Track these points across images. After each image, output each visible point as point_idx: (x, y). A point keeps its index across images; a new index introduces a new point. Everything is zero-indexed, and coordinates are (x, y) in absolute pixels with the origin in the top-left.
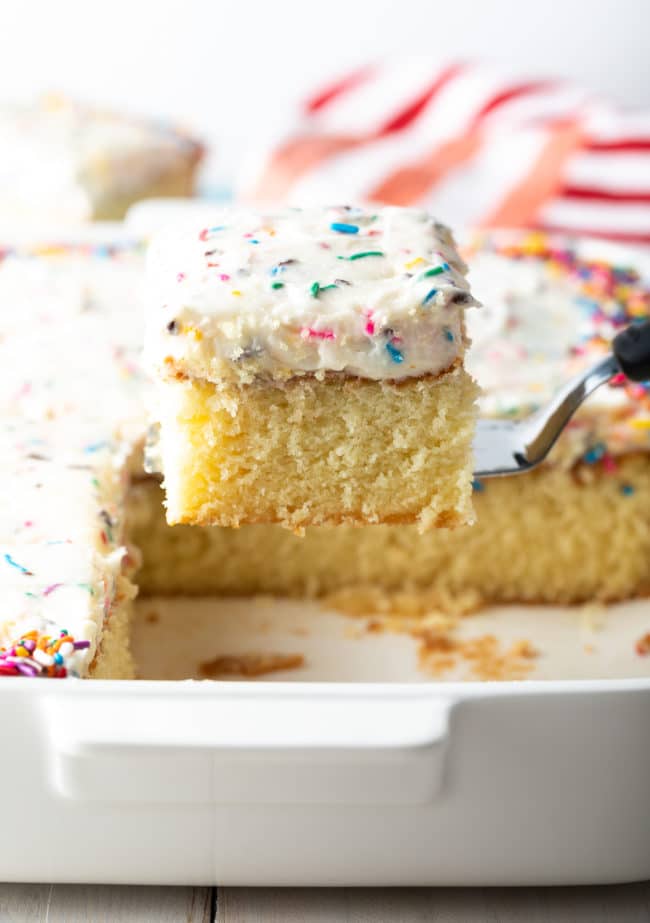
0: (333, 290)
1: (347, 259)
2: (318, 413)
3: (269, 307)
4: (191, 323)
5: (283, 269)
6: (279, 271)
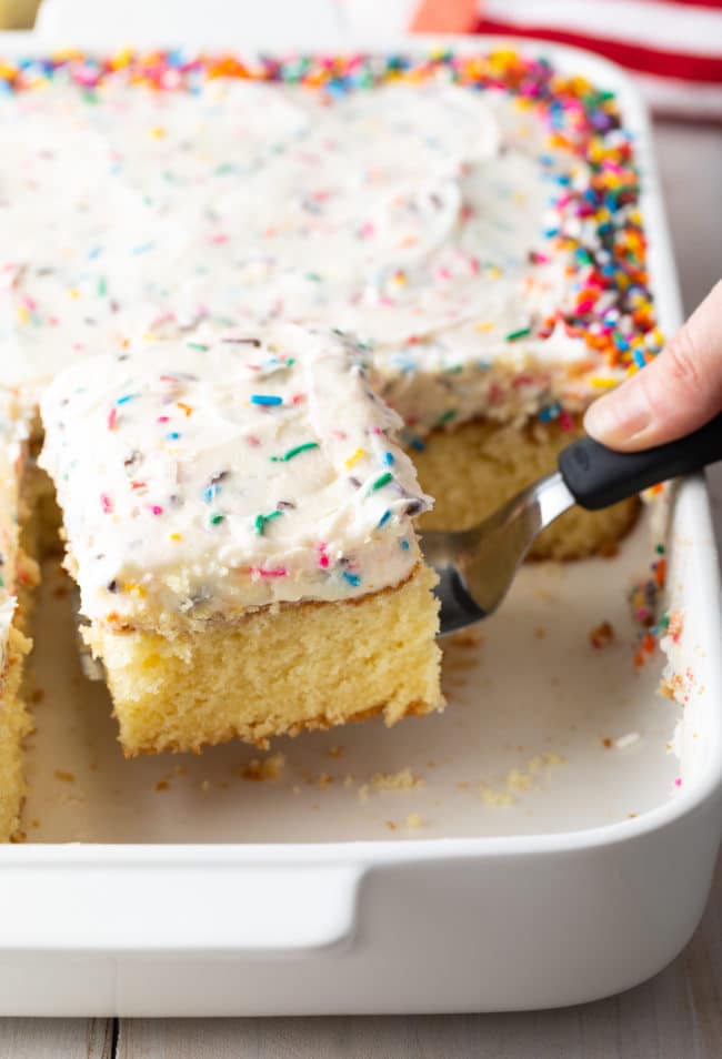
0: (278, 518)
1: (282, 460)
2: (274, 639)
3: (213, 550)
4: (133, 581)
5: (218, 490)
6: (214, 493)
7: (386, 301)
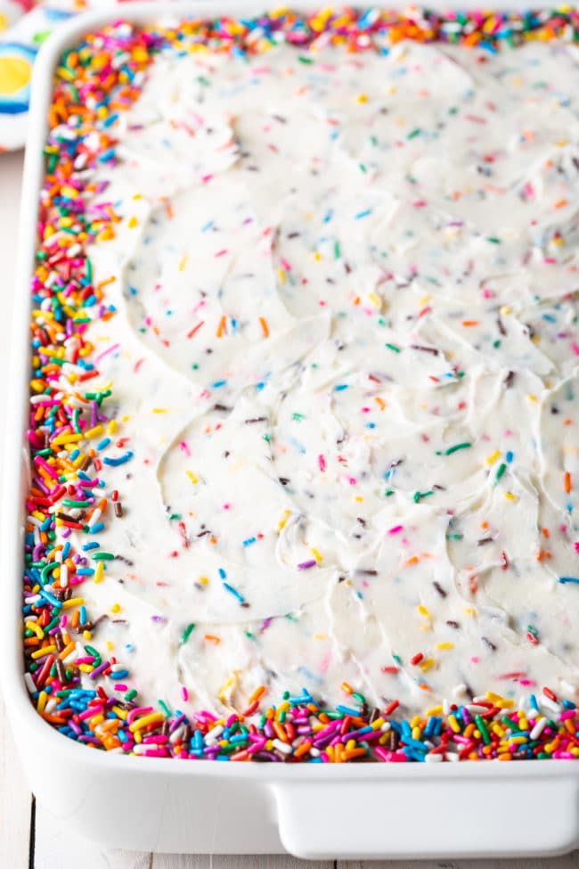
0: (429, 496)
1: (444, 454)
5: (394, 472)
6: (391, 474)
7: (550, 261)
